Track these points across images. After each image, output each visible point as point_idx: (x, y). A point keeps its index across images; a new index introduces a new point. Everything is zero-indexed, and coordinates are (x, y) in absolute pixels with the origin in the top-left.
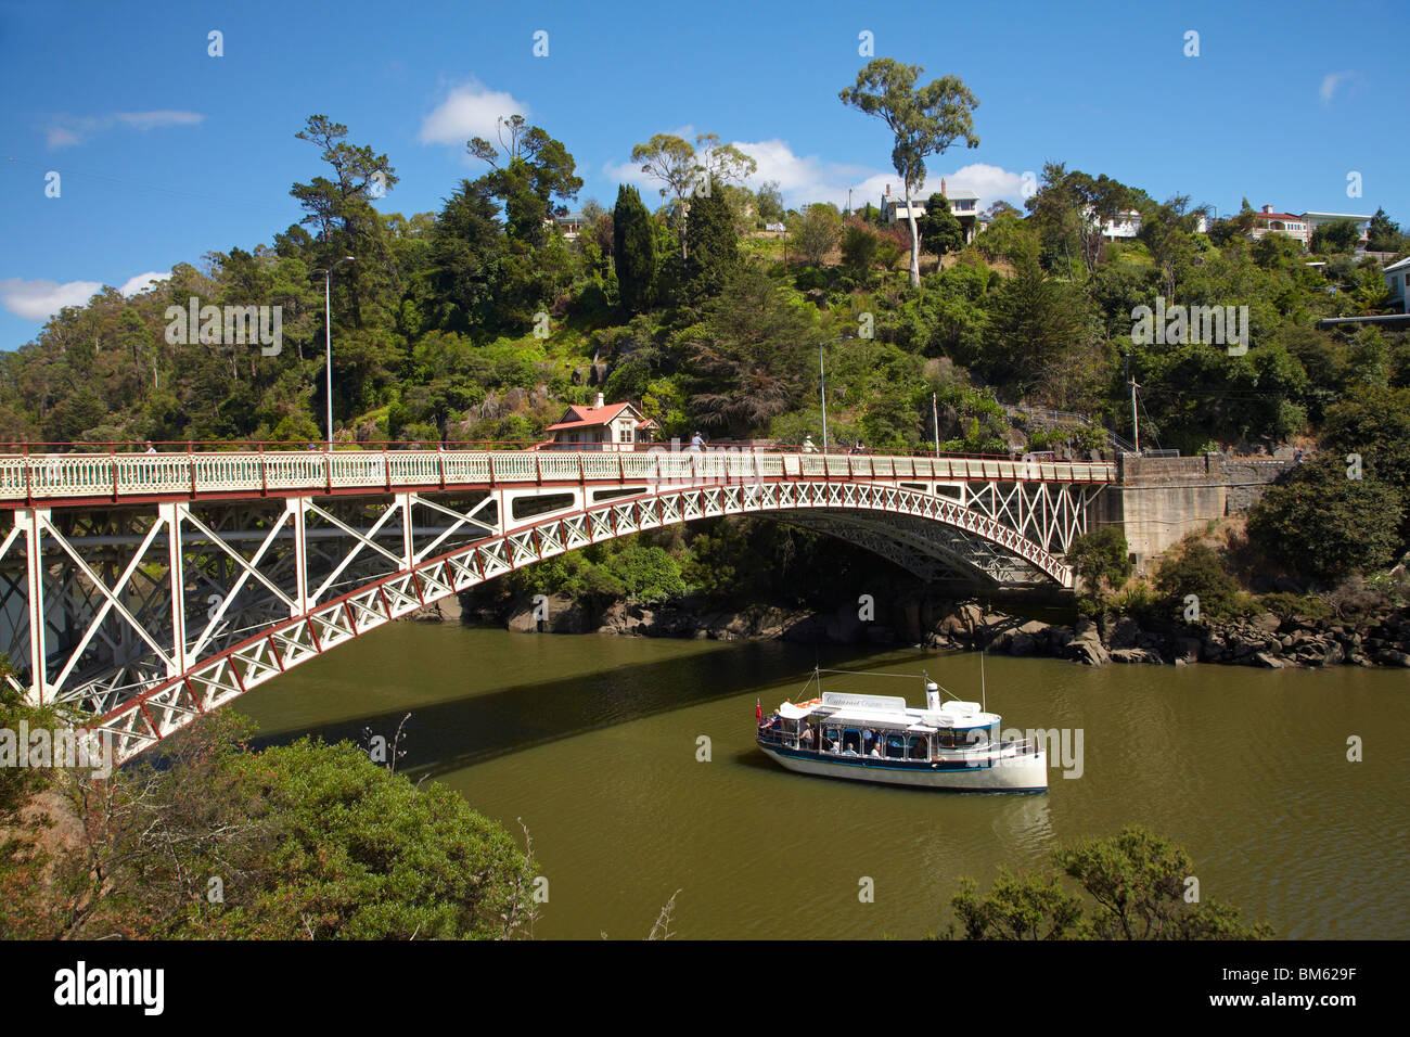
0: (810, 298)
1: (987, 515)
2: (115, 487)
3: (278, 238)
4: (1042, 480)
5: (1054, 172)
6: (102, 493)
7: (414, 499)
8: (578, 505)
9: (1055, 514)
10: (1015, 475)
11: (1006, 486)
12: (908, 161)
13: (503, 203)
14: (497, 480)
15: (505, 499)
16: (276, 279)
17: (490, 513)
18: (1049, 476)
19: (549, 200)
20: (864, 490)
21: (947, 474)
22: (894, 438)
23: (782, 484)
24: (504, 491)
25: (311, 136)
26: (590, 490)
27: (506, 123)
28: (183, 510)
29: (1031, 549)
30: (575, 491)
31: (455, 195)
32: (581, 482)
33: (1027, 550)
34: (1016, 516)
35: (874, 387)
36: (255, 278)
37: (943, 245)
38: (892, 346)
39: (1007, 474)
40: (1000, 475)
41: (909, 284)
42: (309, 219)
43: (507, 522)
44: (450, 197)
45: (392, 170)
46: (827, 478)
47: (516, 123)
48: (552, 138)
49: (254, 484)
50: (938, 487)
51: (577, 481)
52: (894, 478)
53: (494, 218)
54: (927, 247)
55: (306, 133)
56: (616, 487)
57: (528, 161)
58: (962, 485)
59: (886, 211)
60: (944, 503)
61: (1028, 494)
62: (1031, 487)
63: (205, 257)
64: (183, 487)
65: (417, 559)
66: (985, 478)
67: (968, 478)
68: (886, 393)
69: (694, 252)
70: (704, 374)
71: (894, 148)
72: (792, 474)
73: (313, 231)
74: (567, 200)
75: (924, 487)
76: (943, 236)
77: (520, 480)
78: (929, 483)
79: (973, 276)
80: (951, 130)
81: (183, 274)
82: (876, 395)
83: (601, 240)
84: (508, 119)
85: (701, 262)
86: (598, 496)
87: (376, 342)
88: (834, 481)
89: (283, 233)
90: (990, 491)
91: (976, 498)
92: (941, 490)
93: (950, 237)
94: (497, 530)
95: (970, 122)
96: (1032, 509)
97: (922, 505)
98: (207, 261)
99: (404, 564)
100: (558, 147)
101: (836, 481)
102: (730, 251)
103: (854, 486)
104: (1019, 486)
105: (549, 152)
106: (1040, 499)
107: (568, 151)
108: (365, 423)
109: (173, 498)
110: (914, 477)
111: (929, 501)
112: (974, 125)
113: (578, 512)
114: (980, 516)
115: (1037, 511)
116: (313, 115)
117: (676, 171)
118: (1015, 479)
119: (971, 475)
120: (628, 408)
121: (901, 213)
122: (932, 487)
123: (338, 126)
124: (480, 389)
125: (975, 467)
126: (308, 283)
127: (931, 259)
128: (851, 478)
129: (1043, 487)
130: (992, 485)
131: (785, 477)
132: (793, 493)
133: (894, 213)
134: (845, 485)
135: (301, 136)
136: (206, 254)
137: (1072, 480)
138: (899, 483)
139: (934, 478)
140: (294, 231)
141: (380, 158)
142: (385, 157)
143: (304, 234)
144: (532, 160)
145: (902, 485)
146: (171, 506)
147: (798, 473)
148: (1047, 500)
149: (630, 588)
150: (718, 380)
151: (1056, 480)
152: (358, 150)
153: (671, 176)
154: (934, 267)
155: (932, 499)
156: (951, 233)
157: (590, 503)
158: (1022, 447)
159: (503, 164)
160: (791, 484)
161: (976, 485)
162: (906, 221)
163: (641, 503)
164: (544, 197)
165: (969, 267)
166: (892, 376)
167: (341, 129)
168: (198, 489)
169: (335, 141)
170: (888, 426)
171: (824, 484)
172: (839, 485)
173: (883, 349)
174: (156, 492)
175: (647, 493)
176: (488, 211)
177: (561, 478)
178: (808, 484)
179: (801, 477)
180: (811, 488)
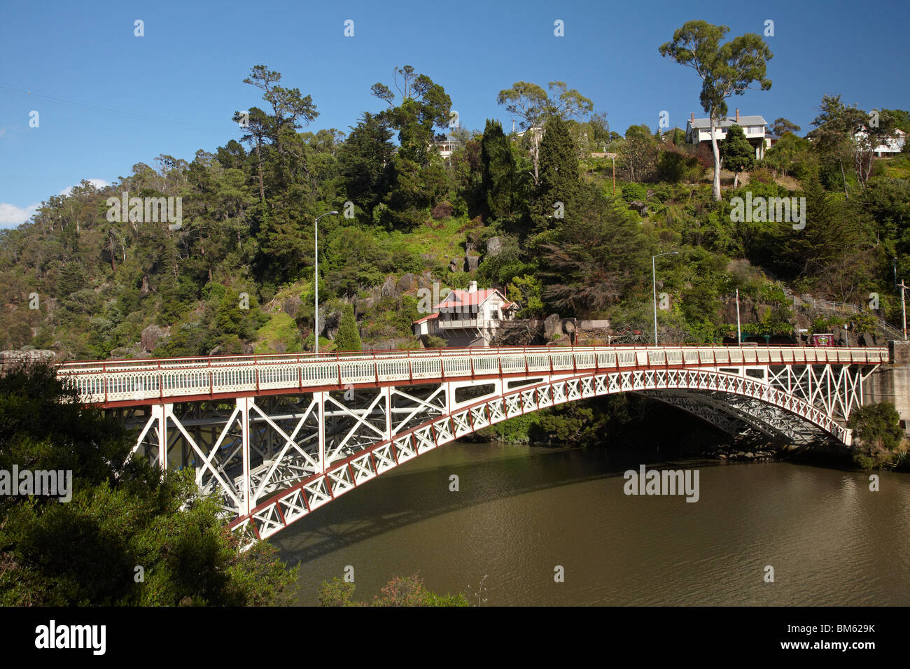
0: (633, 207)
1: (784, 391)
2: (211, 388)
3: (220, 149)
4: (827, 362)
5: (831, 104)
6: (203, 392)
7: (393, 391)
8: (498, 392)
9: (837, 388)
10: (805, 359)
11: (799, 368)
12: (712, 101)
13: (397, 132)
14: (446, 376)
15: (450, 388)
16: (223, 185)
17: (440, 400)
18: (833, 359)
19: (432, 129)
20: (693, 374)
21: (754, 360)
22: (702, 322)
23: (635, 372)
24: (451, 383)
25: (254, 80)
26: (506, 381)
27: (400, 71)
28: (251, 402)
29: (818, 416)
30: (496, 382)
31: (359, 124)
32: (501, 376)
33: (815, 416)
34: (806, 390)
35: (686, 280)
36: (208, 184)
37: (739, 165)
38: (699, 247)
39: (800, 359)
40: (794, 359)
41: (712, 197)
42: (246, 137)
43: (452, 405)
44: (356, 126)
45: (314, 107)
46: (667, 367)
47: (408, 72)
48: (435, 82)
49: (294, 384)
50: (747, 370)
51: (497, 374)
52: (715, 365)
53: (389, 141)
54: (726, 166)
55: (252, 79)
56: (524, 378)
57: (417, 100)
58: (766, 368)
59: (691, 134)
60: (752, 382)
61: (815, 372)
62: (819, 368)
63: (158, 158)
64: (251, 387)
65: (394, 432)
66: (783, 362)
67: (770, 363)
68: (697, 285)
69: (546, 174)
70: (556, 269)
71: (701, 91)
72: (642, 364)
73: (247, 147)
74: (446, 129)
75: (736, 371)
76: (739, 159)
77: (460, 375)
78: (740, 368)
79: (765, 192)
80: (748, 78)
81: (142, 173)
82: (689, 286)
83: (471, 159)
84: (402, 68)
85: (551, 182)
86: (511, 385)
87: (300, 235)
88: (671, 369)
89: (223, 146)
90: (786, 371)
91: (776, 377)
92: (749, 372)
93: (746, 159)
94: (445, 411)
95: (764, 69)
96: (818, 384)
97: (736, 385)
98: (159, 161)
99: (386, 436)
100: (440, 90)
101: (673, 369)
102: (573, 173)
103: (686, 372)
104: (809, 367)
105: (431, 93)
106: (826, 376)
107: (446, 93)
108: (291, 296)
109: (244, 393)
110: (730, 364)
111: (740, 381)
112: (767, 72)
113: (497, 397)
114: (779, 392)
115: (824, 385)
116: (256, 65)
117: (532, 110)
118: (806, 362)
119: (772, 361)
120: (496, 292)
121: (703, 136)
122: (742, 370)
123: (274, 73)
124: (380, 274)
125: (775, 353)
126: (246, 187)
127: (729, 175)
128: (684, 366)
129: (828, 368)
130: (788, 367)
131: (638, 367)
132: (642, 378)
133: (697, 136)
134: (680, 371)
135: (247, 81)
136: (159, 157)
137: (851, 362)
138: (718, 368)
139: (744, 363)
140: (232, 145)
141: (306, 98)
142: (309, 97)
143: (240, 148)
144: (420, 99)
145: (720, 370)
146: (244, 399)
147: (646, 363)
148: (830, 376)
149: (500, 432)
150: (566, 274)
151: (838, 362)
152: (290, 92)
153: (527, 114)
154: (732, 181)
155: (743, 380)
156: (746, 156)
157: (506, 390)
158: (806, 330)
159: (398, 103)
160: (641, 372)
161: (776, 368)
162: (709, 144)
163: (539, 389)
164: (428, 128)
165: (761, 184)
166: (701, 270)
167: (276, 76)
168: (261, 388)
169: (272, 84)
170: (698, 312)
171: (665, 371)
172: (675, 371)
173: (693, 250)
174: (235, 391)
175: (543, 382)
176: (383, 135)
177: (487, 373)
178: (653, 371)
179: (649, 367)
180: (656, 374)
